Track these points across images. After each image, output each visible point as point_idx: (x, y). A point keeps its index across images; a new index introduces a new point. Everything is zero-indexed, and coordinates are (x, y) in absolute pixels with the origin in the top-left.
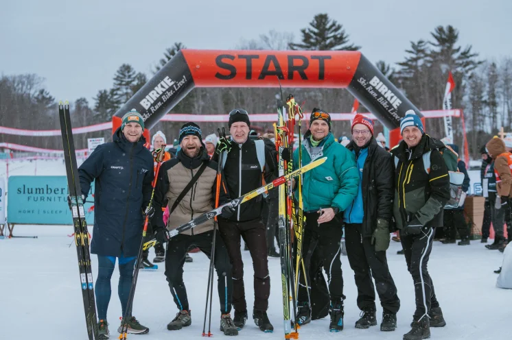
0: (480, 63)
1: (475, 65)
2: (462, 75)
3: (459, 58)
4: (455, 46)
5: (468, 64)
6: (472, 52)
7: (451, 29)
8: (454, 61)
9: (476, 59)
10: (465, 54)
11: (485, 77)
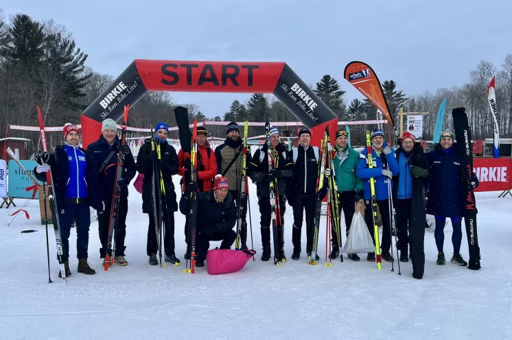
0: (406, 99)
1: (403, 100)
2: (396, 106)
3: (395, 97)
4: (394, 91)
5: (400, 100)
6: (402, 94)
7: (392, 82)
8: (393, 98)
9: (404, 97)
10: (398, 95)
11: (408, 106)
